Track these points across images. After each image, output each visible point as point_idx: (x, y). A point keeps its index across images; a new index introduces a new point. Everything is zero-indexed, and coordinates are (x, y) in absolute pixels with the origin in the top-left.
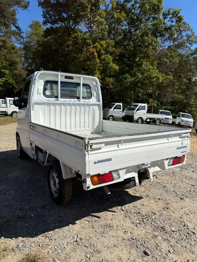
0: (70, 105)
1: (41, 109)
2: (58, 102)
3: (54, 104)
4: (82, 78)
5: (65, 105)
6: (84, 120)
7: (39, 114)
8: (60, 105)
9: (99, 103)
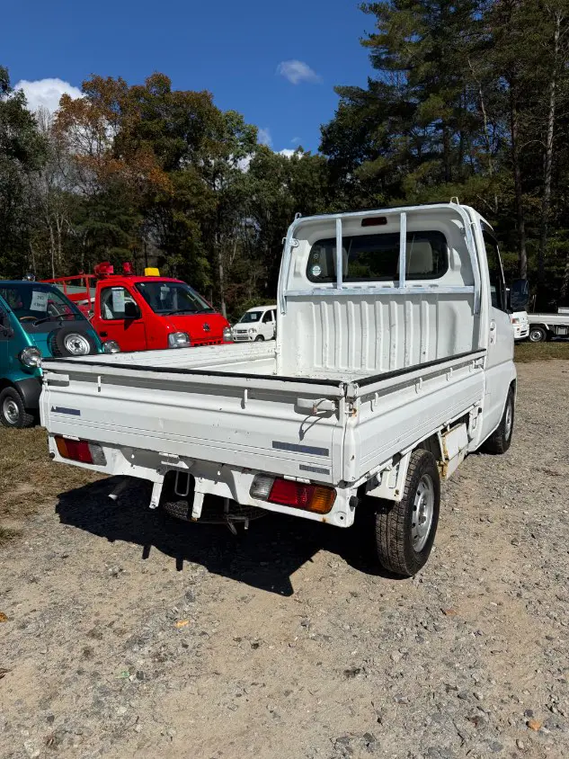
0: (371, 299)
1: (301, 311)
2: (336, 292)
3: (330, 299)
4: (403, 216)
5: (357, 299)
6: (421, 346)
7: (296, 322)
8: (344, 299)
9: (469, 289)
